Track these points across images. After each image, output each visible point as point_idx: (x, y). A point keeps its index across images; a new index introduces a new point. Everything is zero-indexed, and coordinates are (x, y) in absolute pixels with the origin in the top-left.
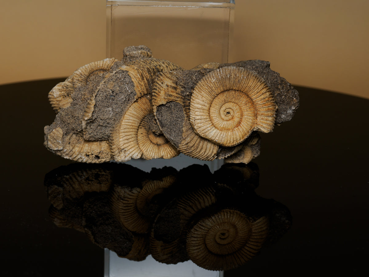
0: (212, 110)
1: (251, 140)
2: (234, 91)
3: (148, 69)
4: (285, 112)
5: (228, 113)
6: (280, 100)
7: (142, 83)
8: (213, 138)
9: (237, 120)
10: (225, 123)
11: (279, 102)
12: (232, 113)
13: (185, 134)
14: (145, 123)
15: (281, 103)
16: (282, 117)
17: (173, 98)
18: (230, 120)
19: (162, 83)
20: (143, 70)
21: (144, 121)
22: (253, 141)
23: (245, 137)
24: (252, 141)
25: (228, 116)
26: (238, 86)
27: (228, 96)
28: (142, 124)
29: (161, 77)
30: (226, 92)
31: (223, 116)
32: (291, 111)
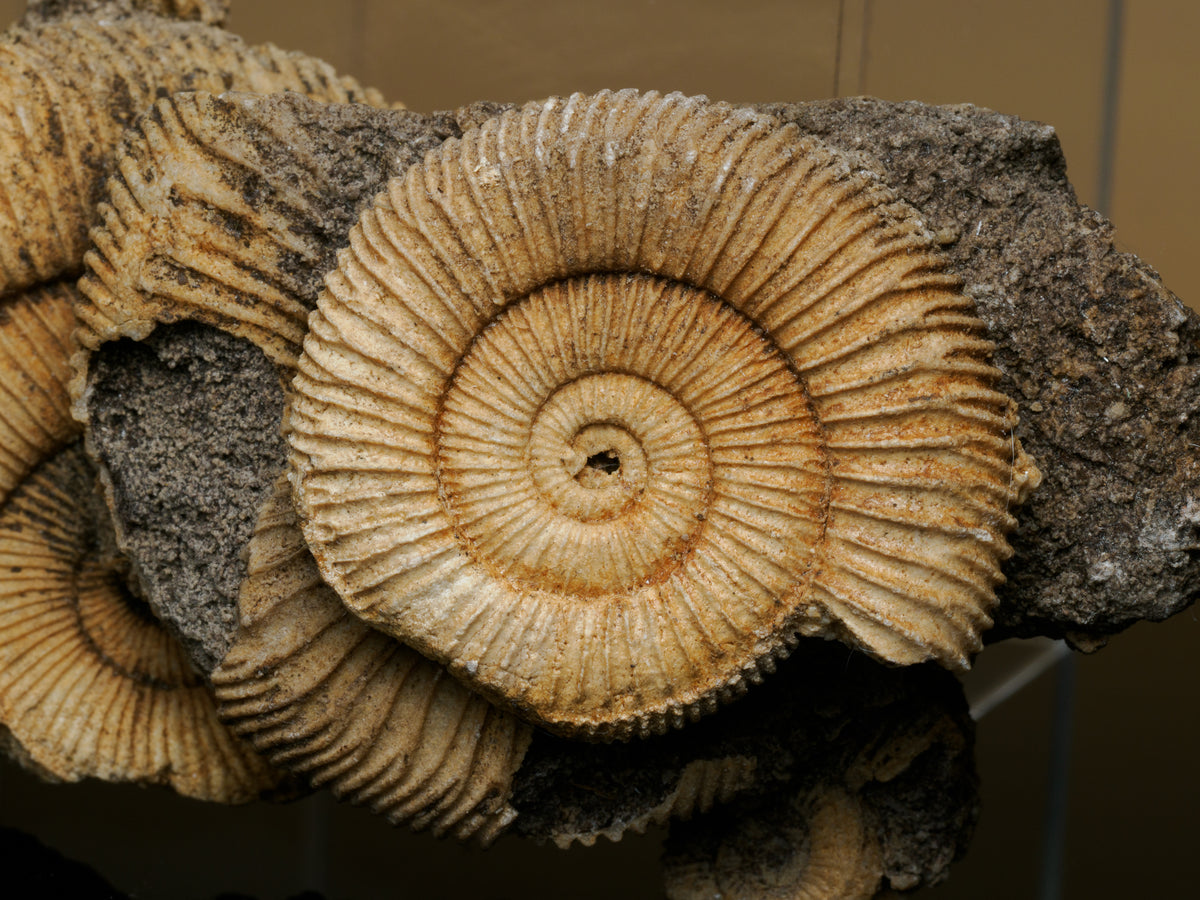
0: (464, 414)
1: (869, 746)
2: (655, 286)
3: (119, 84)
4: (1124, 541)
5: (607, 461)
6: (1090, 437)
7: (49, 180)
8: (444, 644)
9: (661, 521)
10: (564, 530)
11: (1077, 447)
12: (633, 467)
13: (261, 593)
14: (52, 496)
15: (1097, 455)
16: (1097, 577)
17: (202, 296)
18: (607, 515)
19: (148, 178)
20: (72, 85)
21: (52, 477)
22: (880, 757)
23: (723, 676)
24: (871, 756)
25: (604, 487)
26: (682, 246)
27: (599, 321)
28: (31, 499)
29: (154, 134)
30: (593, 288)
31: (557, 480)
32: (1172, 534)
